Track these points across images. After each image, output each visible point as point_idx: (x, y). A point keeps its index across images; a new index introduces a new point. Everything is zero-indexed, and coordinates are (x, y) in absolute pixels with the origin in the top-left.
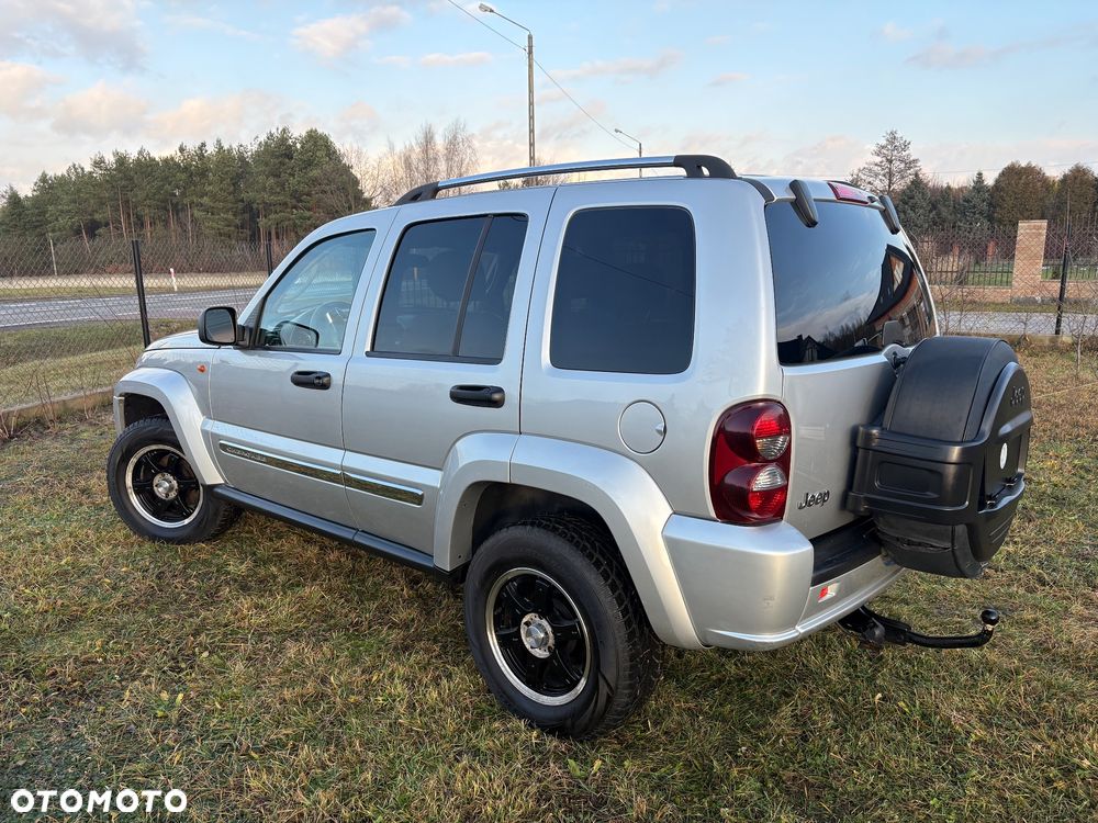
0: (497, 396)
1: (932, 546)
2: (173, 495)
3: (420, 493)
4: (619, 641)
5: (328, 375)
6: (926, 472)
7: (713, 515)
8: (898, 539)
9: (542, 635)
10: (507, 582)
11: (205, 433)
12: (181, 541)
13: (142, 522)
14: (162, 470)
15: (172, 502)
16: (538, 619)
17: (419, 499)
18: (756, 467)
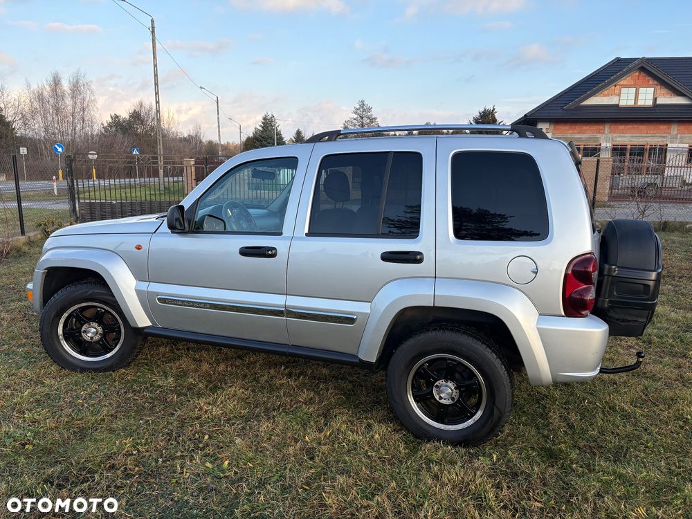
0: (418, 257)
1: (636, 321)
2: (97, 338)
3: (355, 317)
4: (507, 386)
5: (275, 249)
6: (642, 286)
7: (563, 314)
8: (618, 319)
9: (450, 391)
10: (423, 365)
11: (138, 292)
12: (105, 370)
13: (71, 360)
14: (89, 320)
15: (97, 342)
16: (444, 382)
17: (351, 321)
18: (586, 288)
